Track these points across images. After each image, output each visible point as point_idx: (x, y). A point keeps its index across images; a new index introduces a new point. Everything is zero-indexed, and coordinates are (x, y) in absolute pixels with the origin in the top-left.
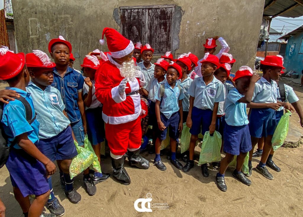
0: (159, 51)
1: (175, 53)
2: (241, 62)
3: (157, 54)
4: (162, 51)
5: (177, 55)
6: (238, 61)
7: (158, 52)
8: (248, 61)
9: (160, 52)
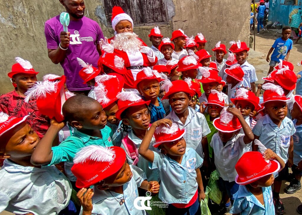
0: (153, 19)
1: (172, 21)
2: (238, 24)
3: (152, 24)
4: (157, 20)
5: (174, 22)
6: (235, 23)
7: (153, 21)
8: (244, 22)
9: (155, 21)
